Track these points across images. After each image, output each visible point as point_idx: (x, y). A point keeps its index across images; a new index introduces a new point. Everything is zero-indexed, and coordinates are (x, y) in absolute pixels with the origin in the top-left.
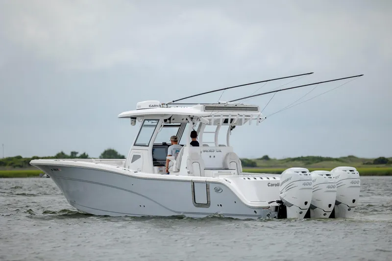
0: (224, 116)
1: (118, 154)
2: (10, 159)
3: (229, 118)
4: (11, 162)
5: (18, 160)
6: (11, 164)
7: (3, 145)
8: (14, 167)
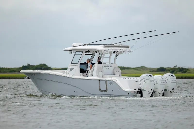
3: (116, 51)
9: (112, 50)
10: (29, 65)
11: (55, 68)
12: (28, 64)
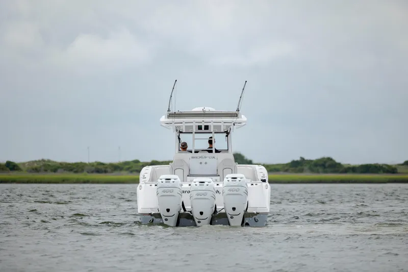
0: (196, 122)
1: (245, 158)
2: (126, 163)
3: (203, 125)
4: (127, 167)
5: (136, 164)
6: (128, 169)
7: (119, 148)
8: (132, 172)
9: (192, 123)
10: (303, 159)
11: (349, 164)
12: (301, 158)
